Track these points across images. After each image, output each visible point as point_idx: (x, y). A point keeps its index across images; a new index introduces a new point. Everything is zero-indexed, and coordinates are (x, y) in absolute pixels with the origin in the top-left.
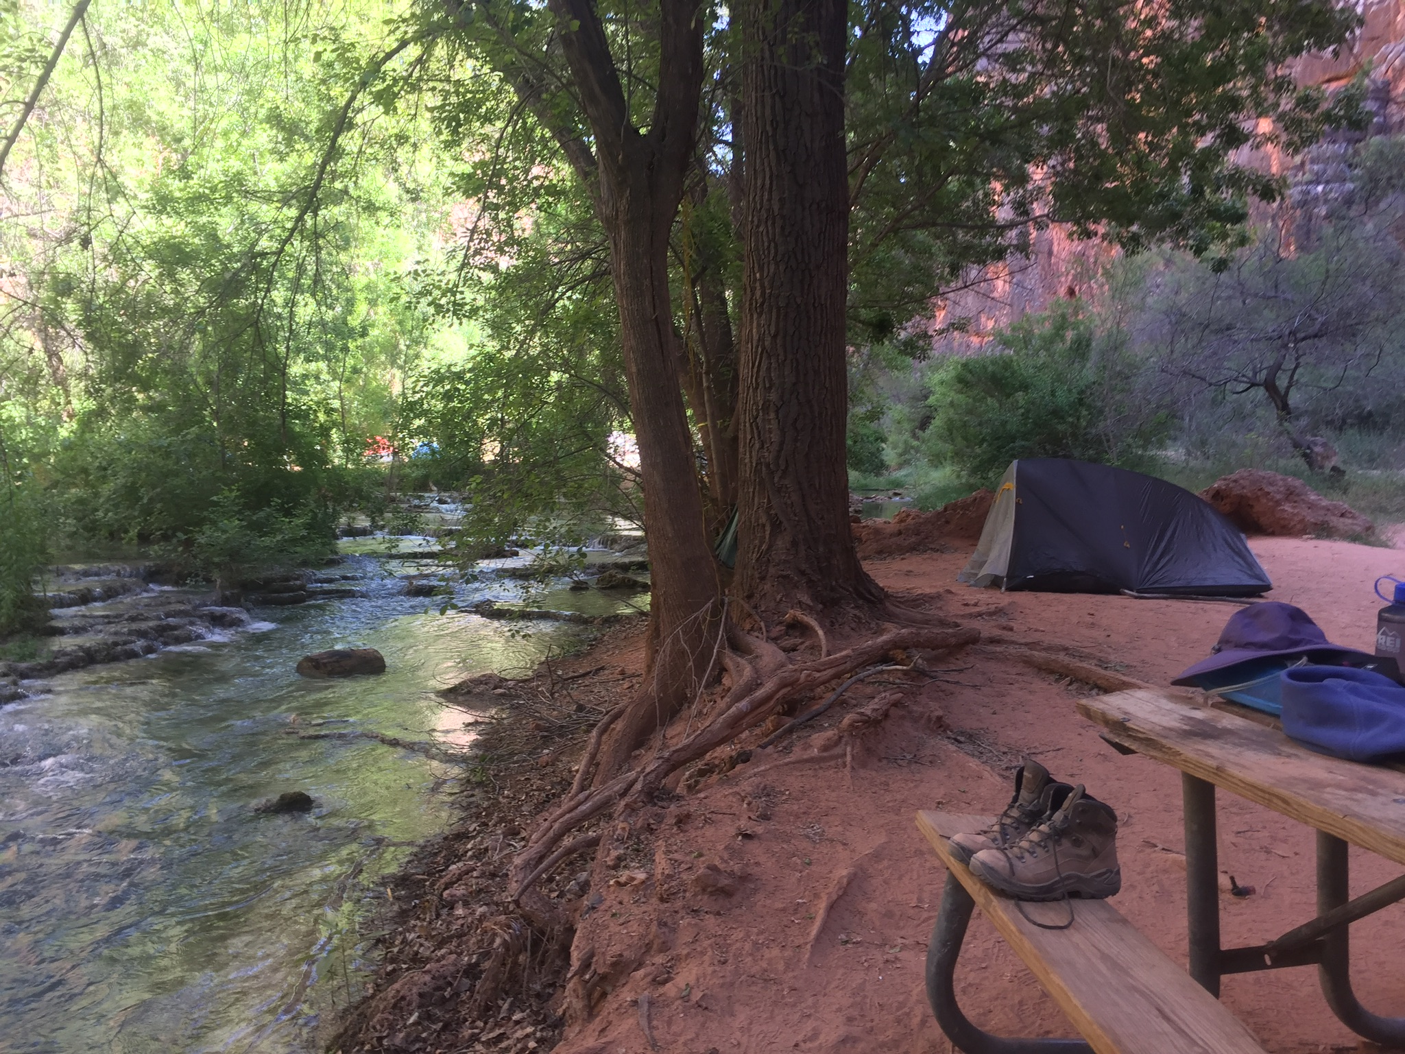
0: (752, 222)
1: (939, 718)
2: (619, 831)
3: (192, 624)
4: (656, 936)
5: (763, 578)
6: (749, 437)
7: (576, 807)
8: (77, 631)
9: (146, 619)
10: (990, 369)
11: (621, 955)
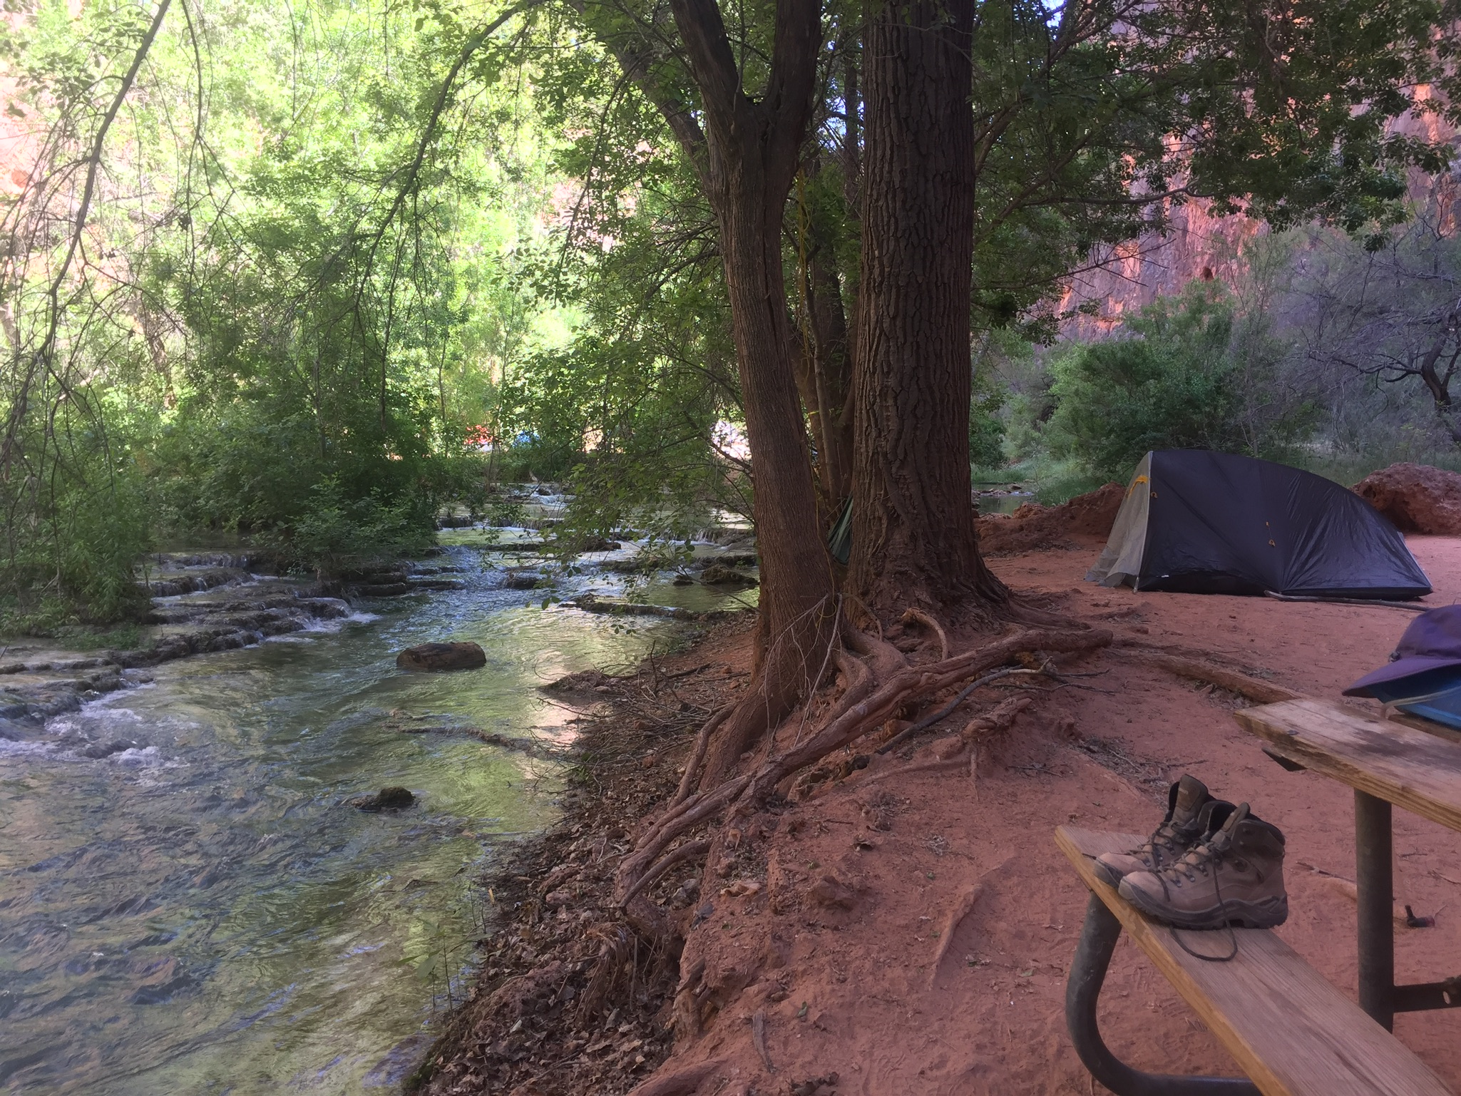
0: (871, 195)
1: (1071, 726)
2: (730, 838)
3: (292, 614)
4: (771, 951)
5: (879, 575)
6: (865, 425)
7: (684, 812)
8: (179, 620)
9: (247, 609)
10: (1119, 355)
11: (733, 969)
